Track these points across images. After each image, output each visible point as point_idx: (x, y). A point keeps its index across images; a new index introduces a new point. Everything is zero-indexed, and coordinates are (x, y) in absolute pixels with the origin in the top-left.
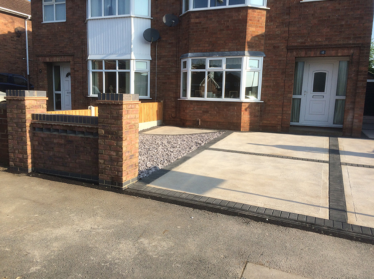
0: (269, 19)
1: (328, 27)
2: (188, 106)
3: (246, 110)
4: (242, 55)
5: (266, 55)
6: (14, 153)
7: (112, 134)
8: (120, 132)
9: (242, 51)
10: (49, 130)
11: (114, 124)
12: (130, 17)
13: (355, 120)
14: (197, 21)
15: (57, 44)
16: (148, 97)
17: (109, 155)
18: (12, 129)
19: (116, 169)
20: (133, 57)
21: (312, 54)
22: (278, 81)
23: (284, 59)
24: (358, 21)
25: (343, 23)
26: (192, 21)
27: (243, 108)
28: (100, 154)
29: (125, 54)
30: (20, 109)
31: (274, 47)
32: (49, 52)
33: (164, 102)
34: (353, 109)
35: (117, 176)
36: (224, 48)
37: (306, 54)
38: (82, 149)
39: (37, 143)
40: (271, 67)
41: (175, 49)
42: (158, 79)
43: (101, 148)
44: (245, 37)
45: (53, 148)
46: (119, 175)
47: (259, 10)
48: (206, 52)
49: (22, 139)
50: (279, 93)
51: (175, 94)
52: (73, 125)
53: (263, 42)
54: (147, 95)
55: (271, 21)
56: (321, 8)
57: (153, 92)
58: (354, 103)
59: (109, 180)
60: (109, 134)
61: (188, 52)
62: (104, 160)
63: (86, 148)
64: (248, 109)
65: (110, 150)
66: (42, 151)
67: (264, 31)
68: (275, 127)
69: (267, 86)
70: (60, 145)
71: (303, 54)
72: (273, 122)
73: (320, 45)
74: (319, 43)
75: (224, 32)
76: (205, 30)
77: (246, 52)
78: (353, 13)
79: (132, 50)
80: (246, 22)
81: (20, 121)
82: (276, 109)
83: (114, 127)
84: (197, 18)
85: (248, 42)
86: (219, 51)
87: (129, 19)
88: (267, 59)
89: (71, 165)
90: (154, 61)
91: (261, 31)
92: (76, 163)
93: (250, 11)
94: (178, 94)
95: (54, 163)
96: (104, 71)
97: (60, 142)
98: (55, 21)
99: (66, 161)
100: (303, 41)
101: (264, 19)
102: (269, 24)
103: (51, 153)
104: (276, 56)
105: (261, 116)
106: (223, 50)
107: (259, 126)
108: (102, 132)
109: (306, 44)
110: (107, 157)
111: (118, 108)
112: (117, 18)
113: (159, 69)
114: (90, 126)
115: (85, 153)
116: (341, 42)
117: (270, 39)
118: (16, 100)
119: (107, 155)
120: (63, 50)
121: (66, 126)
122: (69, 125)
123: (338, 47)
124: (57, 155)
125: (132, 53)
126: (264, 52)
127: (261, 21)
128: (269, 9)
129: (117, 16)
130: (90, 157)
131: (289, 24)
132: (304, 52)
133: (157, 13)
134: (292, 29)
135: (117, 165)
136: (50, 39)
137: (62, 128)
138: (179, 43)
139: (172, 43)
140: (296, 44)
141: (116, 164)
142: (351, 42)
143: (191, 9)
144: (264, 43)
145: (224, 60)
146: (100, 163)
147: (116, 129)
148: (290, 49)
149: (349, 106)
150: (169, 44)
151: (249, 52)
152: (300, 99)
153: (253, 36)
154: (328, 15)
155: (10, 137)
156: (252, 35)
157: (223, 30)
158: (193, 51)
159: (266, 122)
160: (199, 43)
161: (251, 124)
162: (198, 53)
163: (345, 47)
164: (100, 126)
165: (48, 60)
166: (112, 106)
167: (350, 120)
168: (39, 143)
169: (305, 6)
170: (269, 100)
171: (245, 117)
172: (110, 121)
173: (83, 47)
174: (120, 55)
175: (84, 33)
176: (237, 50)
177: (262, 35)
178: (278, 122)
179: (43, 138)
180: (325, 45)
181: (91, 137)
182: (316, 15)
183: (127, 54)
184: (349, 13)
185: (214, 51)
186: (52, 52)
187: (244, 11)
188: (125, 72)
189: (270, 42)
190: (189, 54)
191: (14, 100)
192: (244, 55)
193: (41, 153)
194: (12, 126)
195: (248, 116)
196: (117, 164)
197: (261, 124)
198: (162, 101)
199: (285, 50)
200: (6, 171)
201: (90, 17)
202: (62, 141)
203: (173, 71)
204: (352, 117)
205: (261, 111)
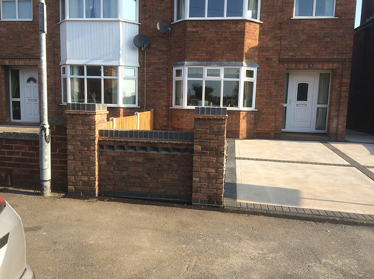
0: (262, 32)
1: (315, 43)
2: (185, 115)
3: (243, 118)
4: (240, 66)
5: (259, 65)
6: (75, 175)
7: (212, 150)
8: (221, 147)
9: (240, 61)
10: (122, 147)
11: (213, 140)
12: (119, 21)
13: (340, 126)
14: (194, 30)
15: (20, 45)
16: (136, 106)
17: (206, 172)
18: (74, 147)
19: (214, 187)
20: (122, 63)
21: (301, 66)
22: (271, 91)
23: (276, 70)
24: (341, 39)
25: (329, 40)
26: (189, 29)
27: (242, 116)
28: (195, 171)
29: (112, 60)
30: (87, 125)
31: (267, 59)
32: (8, 54)
33: (155, 110)
34: (338, 116)
35: (216, 194)
36: (222, 58)
37: (296, 66)
38: (166, 167)
39: (105, 163)
40: (265, 78)
41: (166, 56)
42: (148, 86)
43: (196, 165)
44: (243, 49)
45: (127, 168)
46: (219, 193)
47: (254, 24)
48: (204, 61)
49: (88, 159)
50: (272, 102)
51: (166, 102)
52: (156, 141)
53: (257, 53)
54: (135, 104)
55: (264, 34)
56: (309, 25)
57: (141, 101)
58: (338, 111)
59: (205, 198)
60: (208, 150)
61: (184, 60)
62: (200, 178)
63: (171, 165)
64: (245, 118)
65: (209, 167)
66: (111, 171)
67: (257, 44)
68: (269, 133)
69: (261, 96)
70: (137, 164)
71: (293, 66)
72: (267, 129)
73: (309, 59)
74: (308, 57)
75: (222, 42)
76: (202, 39)
77: (244, 63)
78: (336, 32)
79: (121, 56)
80: (244, 35)
81: (87, 138)
82: (270, 117)
83: (215, 143)
84: (193, 27)
85: (245, 54)
86: (217, 60)
87: (117, 23)
88: (260, 70)
89: (151, 185)
90: (143, 68)
91: (255, 43)
92: (157, 182)
93: (247, 24)
94: (170, 102)
95: (128, 184)
96: (86, 77)
97: (138, 160)
98: (17, 19)
99: (145, 181)
100: (294, 54)
101: (257, 32)
102: (262, 37)
103: (125, 174)
104: (269, 67)
105: (255, 124)
106: (221, 60)
107: (254, 133)
108: (198, 148)
109: (297, 57)
110: (203, 175)
111: (220, 122)
112: (102, 21)
113: (148, 76)
114: (179, 142)
115: (170, 172)
116: (327, 57)
117: (263, 51)
118: (83, 114)
119: (205, 172)
120: (28, 52)
121: (147, 142)
122: (152, 141)
123: (325, 61)
124: (133, 175)
125: (121, 59)
126: (258, 63)
127: (255, 34)
128: (262, 23)
129: (102, 19)
130: (176, 175)
131: (281, 38)
132: (294, 65)
133: (145, 19)
134: (283, 42)
135: (216, 183)
136: (11, 39)
137: (140, 145)
138: (170, 50)
139: (163, 51)
140: (287, 57)
141: (214, 182)
142: (335, 57)
143: (188, 18)
144: (257, 55)
145: (222, 69)
146: (195, 181)
147: (216, 145)
148: (281, 61)
149: (334, 113)
150: (160, 51)
151: (246, 62)
152: (286, 107)
153: (250, 47)
154: (315, 31)
155: (70, 157)
156: (248, 47)
157: (221, 40)
158: (189, 60)
159: (260, 129)
160: (196, 52)
161: (247, 132)
162: (195, 62)
163: (330, 61)
164: (196, 142)
165: (7, 62)
166: (212, 121)
167: (335, 126)
168: (108, 163)
169: (295, 23)
170: (263, 109)
171: (243, 125)
172: (209, 136)
173: (56, 50)
174: (106, 61)
175: (57, 34)
176: (236, 60)
177: (256, 47)
178: (272, 129)
179: (113, 157)
180: (313, 59)
181: (178, 153)
182: (305, 31)
183: (115, 60)
184: (333, 32)
185: (211, 60)
186: (13, 54)
187: (242, 23)
188: (111, 79)
189: (263, 54)
190: (186, 62)
191: (80, 114)
192: (243, 66)
193: (110, 174)
194: (74, 145)
195: (246, 124)
196: (216, 181)
197: (255, 131)
198: (152, 110)
199: (277, 62)
200: (63, 197)
201: (67, 18)
202: (141, 160)
203: (164, 79)
204: (337, 124)
205: (255, 119)
